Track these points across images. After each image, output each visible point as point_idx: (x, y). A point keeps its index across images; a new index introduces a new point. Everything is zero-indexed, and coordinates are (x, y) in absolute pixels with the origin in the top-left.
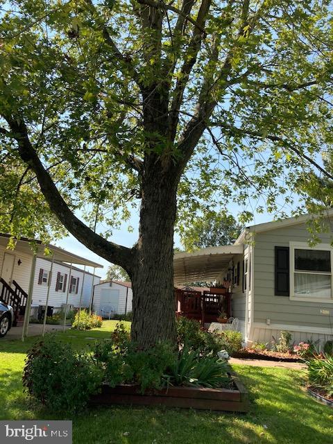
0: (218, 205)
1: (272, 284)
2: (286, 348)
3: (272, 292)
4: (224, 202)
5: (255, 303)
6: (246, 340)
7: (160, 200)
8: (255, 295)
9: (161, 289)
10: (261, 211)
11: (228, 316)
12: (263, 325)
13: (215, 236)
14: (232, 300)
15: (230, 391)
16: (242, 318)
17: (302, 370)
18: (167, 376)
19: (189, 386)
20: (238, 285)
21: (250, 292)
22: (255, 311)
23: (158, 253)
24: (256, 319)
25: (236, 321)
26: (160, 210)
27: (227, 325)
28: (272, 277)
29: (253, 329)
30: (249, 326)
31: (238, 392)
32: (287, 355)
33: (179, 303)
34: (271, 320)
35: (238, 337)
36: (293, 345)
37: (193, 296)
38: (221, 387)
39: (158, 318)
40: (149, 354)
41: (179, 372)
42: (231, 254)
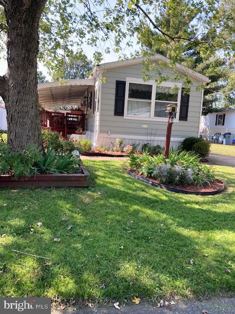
0: (75, 45)
1: (113, 108)
2: (119, 149)
3: (113, 113)
4: (80, 43)
5: (101, 121)
6: (94, 144)
7: (23, 34)
8: (101, 115)
9: (29, 109)
10: (109, 52)
11: (83, 130)
12: (106, 135)
13: (77, 73)
14: (86, 119)
15: (79, 175)
16: (92, 131)
17: (127, 161)
18: (34, 168)
19: (51, 174)
20: (90, 108)
21: (98, 113)
22: (101, 126)
23: (25, 80)
24: (101, 132)
25: (88, 132)
26: (24, 43)
27: (82, 135)
28: (113, 103)
29: (99, 138)
30: (97, 136)
31: (84, 175)
32: (119, 153)
33: (48, 121)
34: (111, 132)
35: (89, 143)
36: (123, 147)
37: (58, 116)
38: (73, 173)
39: (28, 130)
40: (20, 154)
41: (44, 165)
42: (85, 86)
